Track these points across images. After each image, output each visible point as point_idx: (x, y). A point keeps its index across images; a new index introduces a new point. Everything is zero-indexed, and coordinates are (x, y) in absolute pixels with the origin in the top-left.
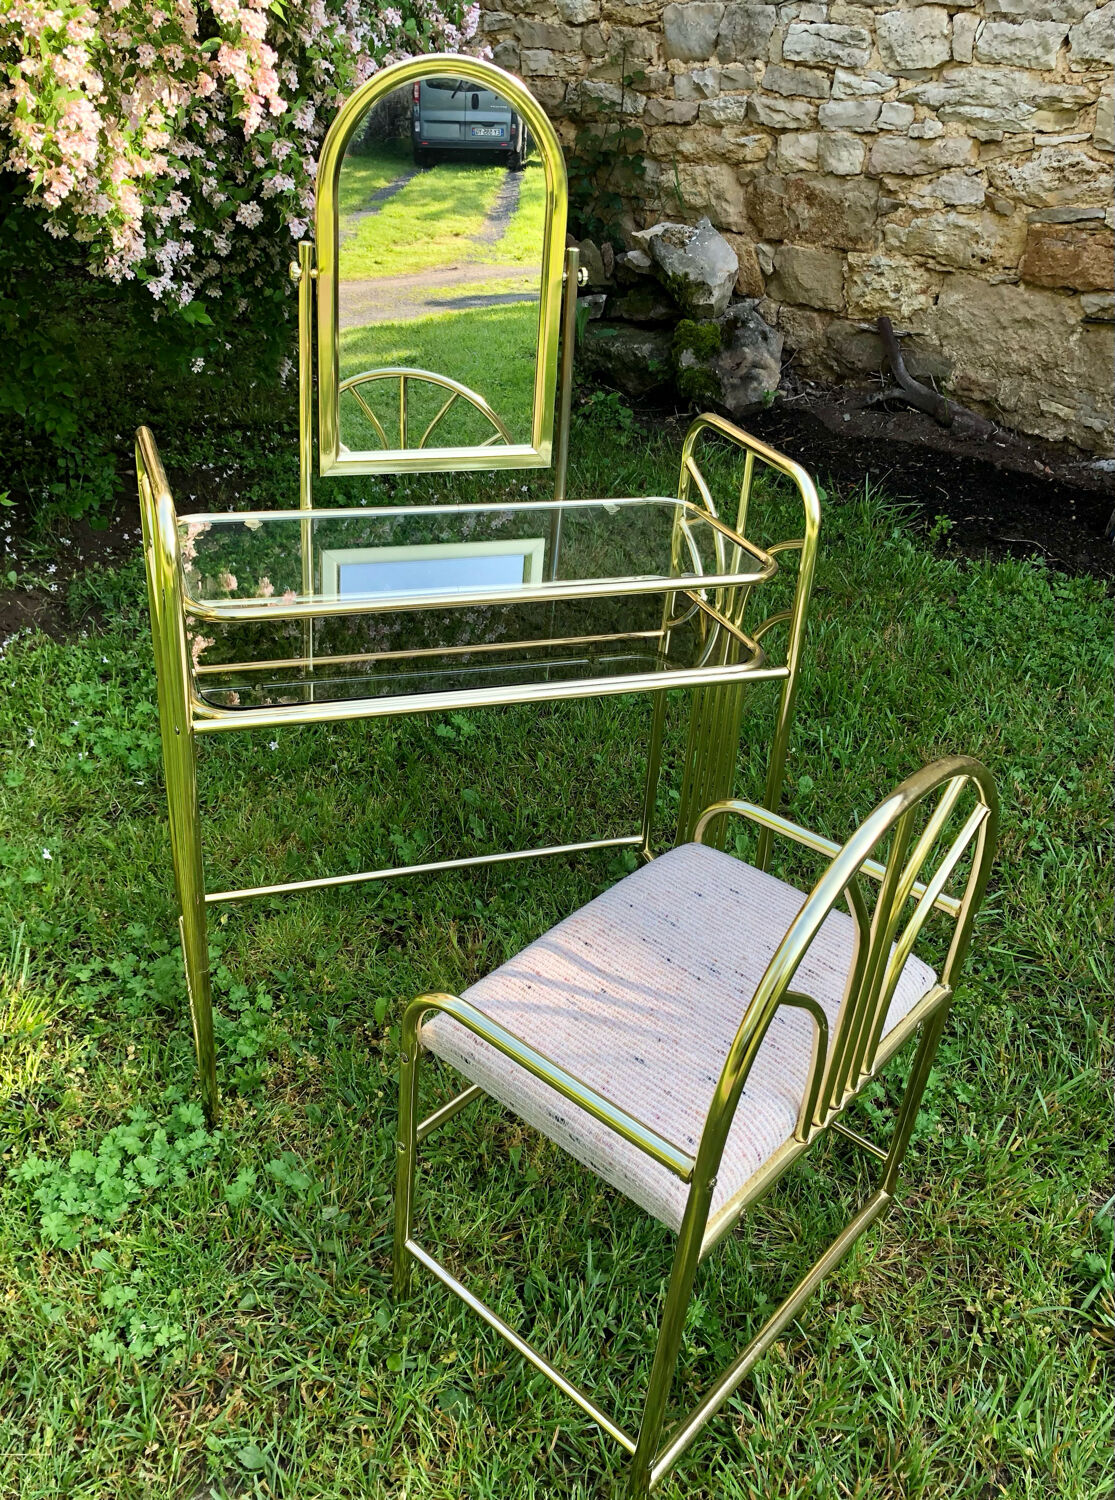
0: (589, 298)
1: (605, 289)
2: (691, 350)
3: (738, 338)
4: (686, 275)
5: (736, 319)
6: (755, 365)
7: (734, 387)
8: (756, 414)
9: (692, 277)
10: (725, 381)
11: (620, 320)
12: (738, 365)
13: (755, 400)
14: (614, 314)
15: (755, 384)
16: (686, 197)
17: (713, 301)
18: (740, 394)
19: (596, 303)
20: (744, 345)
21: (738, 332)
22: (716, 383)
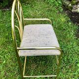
2: (71, 4)
15: (77, 9)
18: (74, 10)
22: (72, 8)
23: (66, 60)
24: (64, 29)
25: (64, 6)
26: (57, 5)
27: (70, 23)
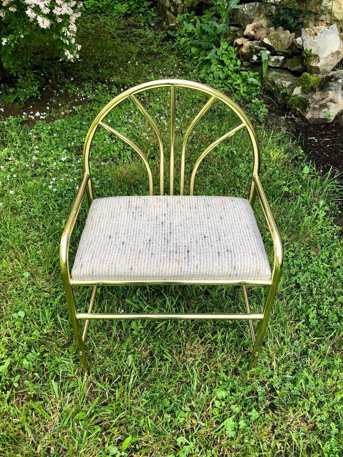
0: (276, 57)
1: (284, 54)
2: (300, 87)
3: (329, 86)
4: (311, 50)
5: (332, 76)
6: (331, 101)
7: (314, 109)
8: (321, 124)
9: (313, 52)
10: (312, 105)
11: (287, 69)
12: (323, 99)
13: (322, 117)
14: (285, 66)
15: (326, 110)
16: (335, 15)
17: (319, 65)
18: (316, 113)
19: (278, 60)
20: (331, 90)
21: (330, 83)
22: (305, 105)
23: (314, 322)
24: (287, 195)
25: (269, 92)
26: (243, 89)
27: (306, 170)
